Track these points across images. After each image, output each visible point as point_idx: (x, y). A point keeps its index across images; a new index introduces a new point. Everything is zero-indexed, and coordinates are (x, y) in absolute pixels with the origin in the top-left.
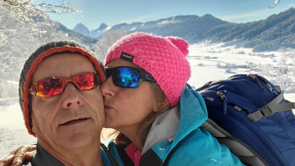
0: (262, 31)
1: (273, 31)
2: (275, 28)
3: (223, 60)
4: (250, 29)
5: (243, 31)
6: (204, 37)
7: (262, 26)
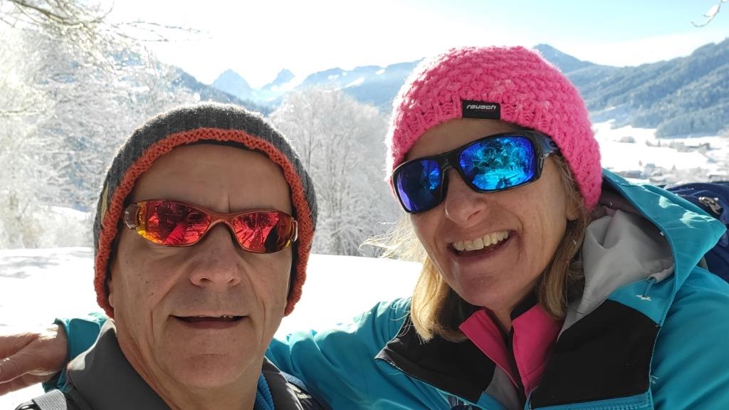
0: (679, 84)
1: (708, 85)
2: (713, 78)
4: (647, 80)
5: (631, 87)
7: (679, 73)
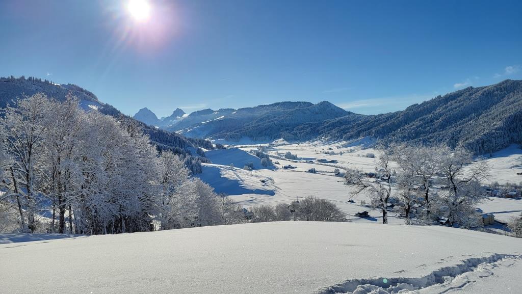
0: (399, 126)
1: (414, 126)
2: (417, 123)
3: (344, 165)
4: (382, 123)
5: (373, 126)
6: (319, 132)
7: (399, 120)
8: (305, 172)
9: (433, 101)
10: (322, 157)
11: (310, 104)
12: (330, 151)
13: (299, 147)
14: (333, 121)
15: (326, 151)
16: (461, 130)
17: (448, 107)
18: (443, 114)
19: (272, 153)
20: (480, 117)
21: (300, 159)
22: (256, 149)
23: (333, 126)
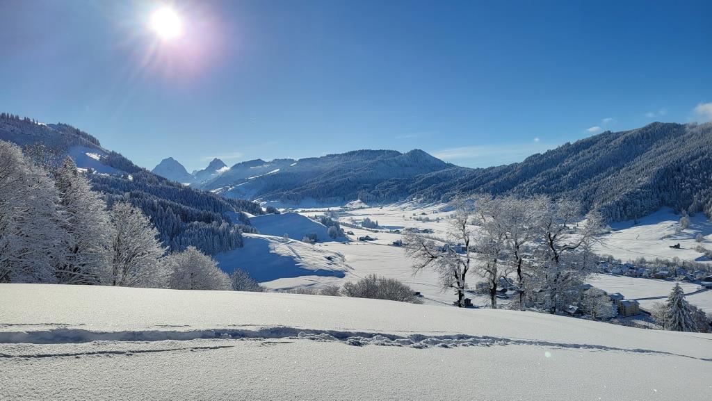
0: (515, 183)
2: (539, 179)
3: (441, 236)
5: (481, 183)
6: (409, 192)
7: (515, 175)
8: (389, 245)
9: (559, 150)
10: (412, 224)
11: (397, 153)
12: (424, 217)
13: (381, 211)
14: (427, 176)
15: (418, 217)
16: (596, 189)
17: (579, 157)
18: (573, 167)
19: (344, 219)
20: (621, 171)
21: (383, 227)
22: (322, 214)
23: (428, 183)
